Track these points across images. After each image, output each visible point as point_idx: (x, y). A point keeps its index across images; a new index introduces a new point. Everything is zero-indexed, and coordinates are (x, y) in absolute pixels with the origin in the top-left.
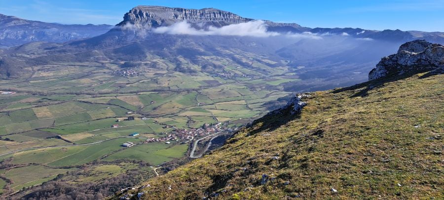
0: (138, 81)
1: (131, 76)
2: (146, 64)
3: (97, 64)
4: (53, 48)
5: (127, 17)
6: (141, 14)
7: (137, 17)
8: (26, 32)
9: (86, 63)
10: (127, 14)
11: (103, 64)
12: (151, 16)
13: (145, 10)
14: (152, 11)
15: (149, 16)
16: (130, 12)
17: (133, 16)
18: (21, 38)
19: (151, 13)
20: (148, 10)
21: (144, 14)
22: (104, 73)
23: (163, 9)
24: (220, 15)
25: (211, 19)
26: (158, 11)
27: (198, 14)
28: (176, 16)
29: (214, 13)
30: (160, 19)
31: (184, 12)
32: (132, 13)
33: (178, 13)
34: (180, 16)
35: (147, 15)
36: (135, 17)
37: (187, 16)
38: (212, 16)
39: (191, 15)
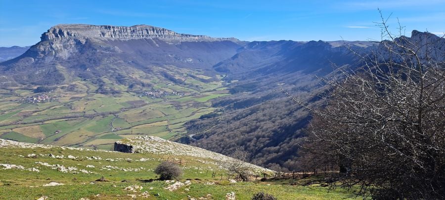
1: (42, 102)
5: (44, 37)
6: (61, 33)
7: (57, 36)
10: (45, 33)
11: (11, 90)
12: (73, 35)
13: (66, 29)
14: (75, 29)
15: (71, 35)
16: (49, 31)
17: (51, 36)
19: (73, 33)
20: (69, 29)
21: (65, 33)
23: (88, 26)
24: (154, 31)
25: (143, 36)
26: (82, 30)
27: (129, 31)
28: (103, 34)
29: (147, 30)
30: (84, 38)
31: (112, 30)
32: (51, 32)
33: (105, 31)
34: (107, 34)
35: (68, 33)
36: (54, 37)
37: (116, 34)
38: (145, 32)
39: (120, 32)
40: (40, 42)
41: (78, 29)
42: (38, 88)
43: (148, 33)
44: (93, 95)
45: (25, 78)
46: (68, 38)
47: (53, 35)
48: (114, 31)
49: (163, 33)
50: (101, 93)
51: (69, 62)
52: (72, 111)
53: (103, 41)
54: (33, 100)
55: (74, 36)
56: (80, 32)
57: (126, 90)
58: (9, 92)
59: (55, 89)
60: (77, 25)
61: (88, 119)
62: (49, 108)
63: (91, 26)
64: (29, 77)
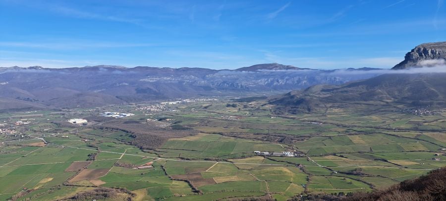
0: (437, 120)
1: (425, 114)
2: (439, 104)
3: (382, 103)
4: (333, 90)
5: (408, 57)
6: (425, 51)
7: (421, 55)
9: (371, 102)
10: (409, 53)
11: (387, 103)
12: (437, 53)
13: (431, 48)
14: (439, 47)
15: (436, 54)
16: (413, 51)
17: (416, 55)
19: (438, 50)
20: (433, 47)
21: (430, 52)
22: (392, 111)
32: (415, 51)
35: (432, 52)
36: (418, 56)
40: (405, 61)
41: (443, 46)
42: (413, 102)
45: (396, 93)
46: (432, 56)
47: (418, 54)
54: (414, 112)
55: (439, 53)
58: (385, 103)
59: (431, 104)
60: (440, 43)
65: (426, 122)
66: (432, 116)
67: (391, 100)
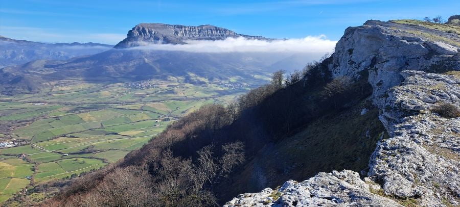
1: (146, 87)
4: (57, 66)
5: (130, 34)
6: (144, 31)
7: (140, 34)
8: (15, 51)
10: (131, 31)
11: (115, 78)
12: (153, 33)
13: (148, 28)
14: (155, 28)
16: (134, 29)
17: (136, 33)
18: (10, 57)
19: (153, 30)
20: (151, 28)
21: (147, 32)
22: (120, 86)
23: (164, 26)
24: (217, 31)
25: (208, 36)
26: (159, 29)
27: (197, 31)
28: (177, 33)
29: (211, 30)
30: (162, 36)
31: (183, 29)
32: (136, 29)
33: (178, 30)
34: (180, 33)
35: (149, 32)
36: (138, 34)
37: (186, 32)
38: (210, 32)
39: (190, 31)
40: (127, 38)
41: (157, 27)
42: (137, 77)
43: (212, 33)
44: (184, 85)
45: (122, 69)
47: (138, 32)
48: (185, 30)
49: (225, 33)
50: (190, 83)
51: (153, 57)
52: (176, 95)
53: (177, 39)
54: (138, 85)
56: (159, 31)
57: (208, 82)
60: (155, 24)
61: (196, 101)
62: (156, 92)
63: (167, 25)
64: (125, 68)
65: (147, 94)
66: (152, 89)
67: (117, 75)
